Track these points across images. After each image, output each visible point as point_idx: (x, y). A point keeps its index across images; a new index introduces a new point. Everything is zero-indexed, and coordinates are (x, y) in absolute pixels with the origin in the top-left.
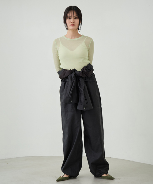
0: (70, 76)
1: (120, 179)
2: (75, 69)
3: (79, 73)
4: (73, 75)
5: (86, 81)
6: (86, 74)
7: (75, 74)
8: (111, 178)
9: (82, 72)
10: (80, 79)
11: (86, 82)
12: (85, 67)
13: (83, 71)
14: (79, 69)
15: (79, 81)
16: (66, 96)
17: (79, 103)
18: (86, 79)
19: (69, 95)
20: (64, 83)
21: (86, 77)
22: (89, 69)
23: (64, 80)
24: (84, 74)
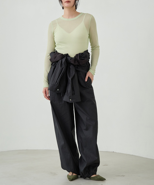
0: (61, 61)
1: (124, 176)
2: (67, 54)
3: (71, 59)
4: (64, 60)
5: (77, 69)
6: (78, 62)
7: (67, 60)
8: (102, 179)
9: (74, 58)
10: (71, 67)
11: (77, 71)
12: (79, 54)
13: (76, 57)
14: (72, 55)
15: (70, 68)
16: (53, 83)
17: (66, 93)
18: (77, 68)
19: (57, 83)
20: (53, 67)
21: (78, 65)
22: (84, 57)
23: (55, 64)
24: (76, 61)
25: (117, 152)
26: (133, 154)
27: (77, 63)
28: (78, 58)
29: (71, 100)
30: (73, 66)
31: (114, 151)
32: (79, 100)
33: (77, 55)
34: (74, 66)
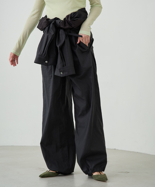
0: (49, 26)
3: (60, 22)
6: (70, 24)
7: (56, 24)
9: (64, 21)
12: (71, 14)
16: (40, 53)
19: (44, 53)
25: (119, 149)
26: (139, 151)
27: (67, 26)
28: (69, 19)
29: (61, 73)
30: (63, 31)
31: (116, 149)
32: (72, 72)
33: (68, 16)
34: (65, 30)
